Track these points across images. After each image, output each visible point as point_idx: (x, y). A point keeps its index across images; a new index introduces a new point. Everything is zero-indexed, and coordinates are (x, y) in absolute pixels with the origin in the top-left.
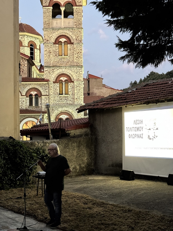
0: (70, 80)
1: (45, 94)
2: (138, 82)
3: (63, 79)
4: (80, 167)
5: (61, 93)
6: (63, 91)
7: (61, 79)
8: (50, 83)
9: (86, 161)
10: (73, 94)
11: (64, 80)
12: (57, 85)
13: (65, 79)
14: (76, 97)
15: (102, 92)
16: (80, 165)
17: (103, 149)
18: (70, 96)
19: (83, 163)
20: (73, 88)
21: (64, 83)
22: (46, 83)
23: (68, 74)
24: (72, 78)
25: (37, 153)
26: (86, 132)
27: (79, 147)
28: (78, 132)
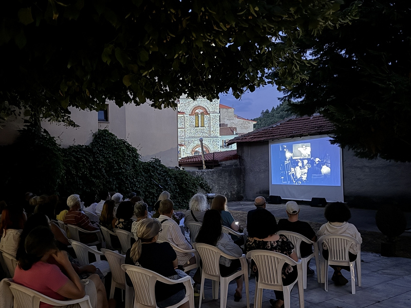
0: (206, 112)
1: (181, 127)
2: (270, 111)
3: (199, 111)
4: (231, 194)
5: (197, 126)
6: (199, 123)
7: (197, 111)
8: (185, 115)
9: (236, 189)
10: (209, 127)
11: (199, 113)
12: (193, 117)
13: (201, 111)
14: (212, 129)
15: (234, 123)
16: (231, 192)
17: (251, 178)
18: (206, 129)
19: (234, 191)
20: (209, 120)
21: (200, 116)
22: (182, 115)
23: (204, 106)
24: (208, 110)
25: (197, 181)
26: (235, 163)
27: (230, 176)
28: (228, 163)
